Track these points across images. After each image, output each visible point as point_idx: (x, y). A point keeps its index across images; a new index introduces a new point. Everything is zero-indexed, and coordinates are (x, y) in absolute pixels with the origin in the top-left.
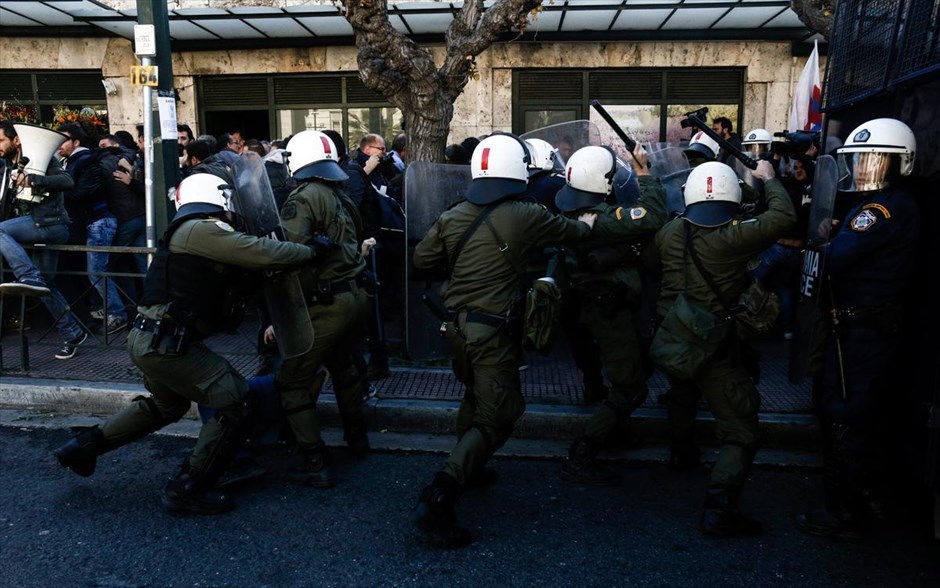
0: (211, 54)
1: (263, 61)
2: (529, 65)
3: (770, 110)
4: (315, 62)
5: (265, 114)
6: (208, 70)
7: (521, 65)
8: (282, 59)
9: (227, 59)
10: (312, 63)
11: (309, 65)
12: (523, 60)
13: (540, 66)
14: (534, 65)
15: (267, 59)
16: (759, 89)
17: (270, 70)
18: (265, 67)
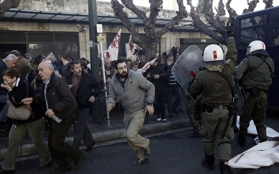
0: (4, 23)
1: (26, 27)
2: (111, 32)
3: (167, 45)
4: (46, 28)
5: (25, 45)
6: (3, 29)
7: (109, 32)
8: (33, 26)
9: (11, 25)
10: (45, 28)
11: (43, 29)
12: (110, 31)
13: (114, 32)
14: (113, 32)
15: (27, 26)
16: (164, 40)
17: (29, 30)
18: (27, 29)
